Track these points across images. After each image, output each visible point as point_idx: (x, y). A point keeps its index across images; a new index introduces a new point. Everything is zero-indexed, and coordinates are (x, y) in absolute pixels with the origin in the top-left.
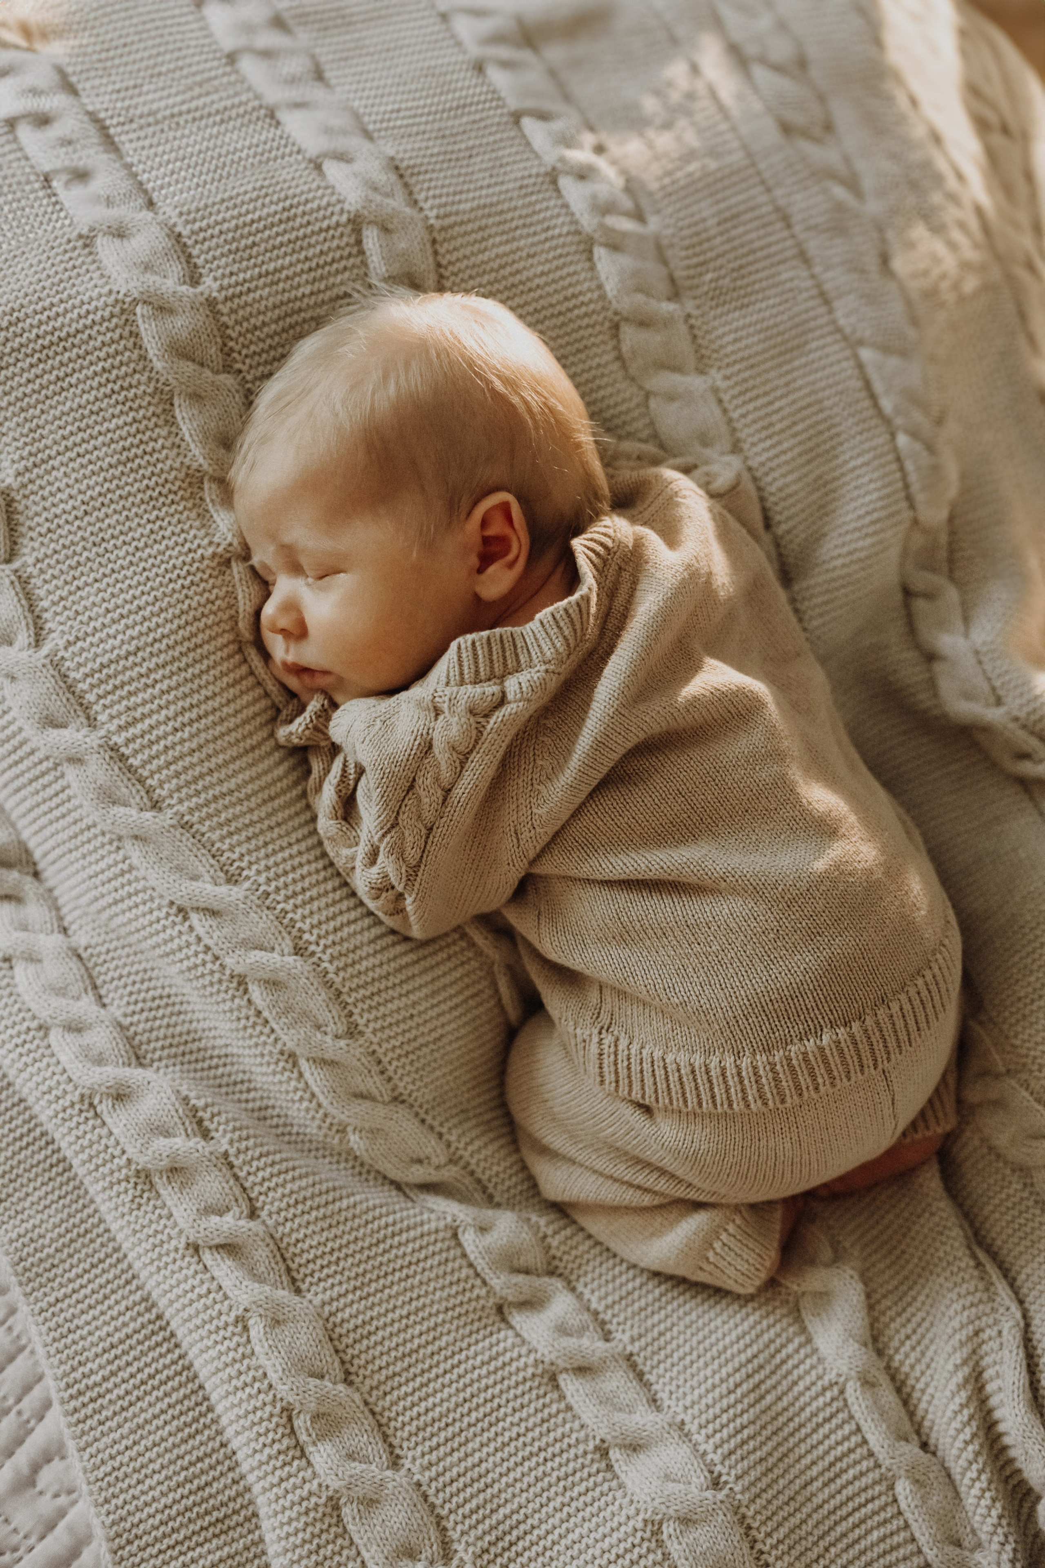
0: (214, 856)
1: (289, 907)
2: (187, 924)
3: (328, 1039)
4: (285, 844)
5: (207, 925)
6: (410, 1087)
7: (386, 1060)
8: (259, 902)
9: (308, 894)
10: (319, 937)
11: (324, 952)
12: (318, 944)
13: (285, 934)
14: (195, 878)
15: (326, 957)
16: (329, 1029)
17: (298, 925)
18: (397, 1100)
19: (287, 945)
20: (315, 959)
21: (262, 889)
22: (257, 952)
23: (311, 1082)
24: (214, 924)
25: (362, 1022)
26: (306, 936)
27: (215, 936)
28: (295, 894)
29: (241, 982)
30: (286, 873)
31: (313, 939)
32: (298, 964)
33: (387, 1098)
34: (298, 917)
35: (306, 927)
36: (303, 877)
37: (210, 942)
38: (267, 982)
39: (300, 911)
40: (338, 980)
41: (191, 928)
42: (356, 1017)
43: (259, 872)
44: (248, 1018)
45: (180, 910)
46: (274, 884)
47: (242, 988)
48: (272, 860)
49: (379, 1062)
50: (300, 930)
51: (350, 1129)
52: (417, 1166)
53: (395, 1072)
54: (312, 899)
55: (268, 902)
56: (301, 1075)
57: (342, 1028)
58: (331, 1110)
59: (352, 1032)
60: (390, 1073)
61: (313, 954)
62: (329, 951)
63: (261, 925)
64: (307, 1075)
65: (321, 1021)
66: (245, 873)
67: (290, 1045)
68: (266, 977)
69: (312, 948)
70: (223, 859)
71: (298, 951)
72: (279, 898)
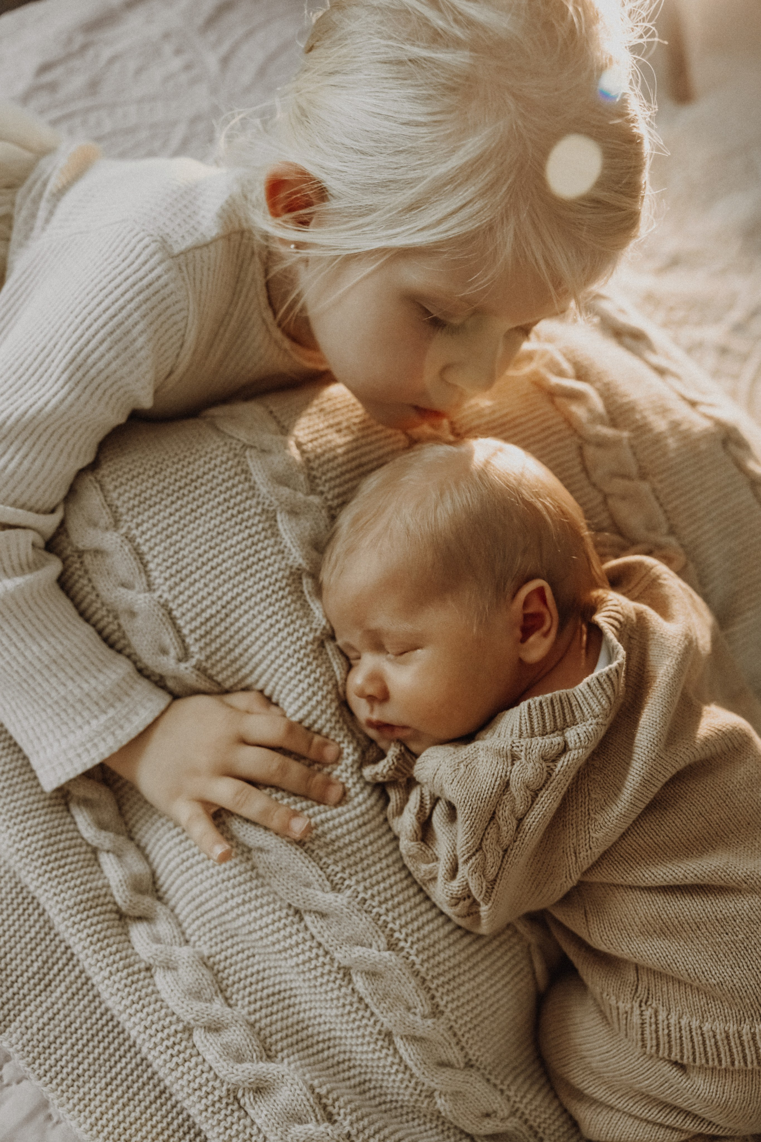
0: (321, 868)
1: (382, 911)
2: (303, 924)
3: (418, 1018)
4: (376, 859)
5: (319, 926)
6: (478, 1053)
7: (460, 1033)
8: (358, 907)
9: (396, 900)
10: (407, 935)
11: (411, 948)
12: (406, 941)
13: (380, 933)
14: (308, 885)
15: (413, 952)
16: (417, 1011)
17: (390, 925)
18: (469, 1065)
19: (383, 942)
20: (404, 953)
21: (361, 896)
22: (359, 948)
23: (405, 1057)
24: (324, 924)
25: (442, 1003)
26: (396, 935)
27: (326, 936)
28: (386, 900)
29: (346, 972)
30: (378, 883)
31: (402, 937)
32: (393, 958)
33: (462, 1065)
34: (389, 919)
35: (396, 927)
36: (391, 886)
37: (322, 940)
38: (367, 973)
39: (391, 914)
40: (423, 970)
41: (306, 928)
42: (438, 999)
43: (358, 882)
44: (351, 1004)
45: (297, 912)
46: (370, 892)
47: (346, 979)
48: (367, 873)
49: (455, 1035)
50: (392, 930)
51: (436, 1094)
52: (487, 1120)
53: (467, 1042)
54: (399, 904)
55: (366, 906)
56: (396, 1050)
57: (427, 1010)
58: (422, 1078)
59: (436, 1012)
60: (463, 1043)
61: (402, 949)
62: (415, 946)
63: (361, 926)
64: (402, 1051)
65: (411, 1004)
66: (347, 882)
67: (388, 1025)
68: (366, 969)
69: (402, 944)
70: (329, 871)
71: (392, 946)
72: (374, 904)
